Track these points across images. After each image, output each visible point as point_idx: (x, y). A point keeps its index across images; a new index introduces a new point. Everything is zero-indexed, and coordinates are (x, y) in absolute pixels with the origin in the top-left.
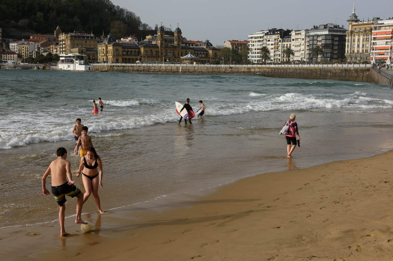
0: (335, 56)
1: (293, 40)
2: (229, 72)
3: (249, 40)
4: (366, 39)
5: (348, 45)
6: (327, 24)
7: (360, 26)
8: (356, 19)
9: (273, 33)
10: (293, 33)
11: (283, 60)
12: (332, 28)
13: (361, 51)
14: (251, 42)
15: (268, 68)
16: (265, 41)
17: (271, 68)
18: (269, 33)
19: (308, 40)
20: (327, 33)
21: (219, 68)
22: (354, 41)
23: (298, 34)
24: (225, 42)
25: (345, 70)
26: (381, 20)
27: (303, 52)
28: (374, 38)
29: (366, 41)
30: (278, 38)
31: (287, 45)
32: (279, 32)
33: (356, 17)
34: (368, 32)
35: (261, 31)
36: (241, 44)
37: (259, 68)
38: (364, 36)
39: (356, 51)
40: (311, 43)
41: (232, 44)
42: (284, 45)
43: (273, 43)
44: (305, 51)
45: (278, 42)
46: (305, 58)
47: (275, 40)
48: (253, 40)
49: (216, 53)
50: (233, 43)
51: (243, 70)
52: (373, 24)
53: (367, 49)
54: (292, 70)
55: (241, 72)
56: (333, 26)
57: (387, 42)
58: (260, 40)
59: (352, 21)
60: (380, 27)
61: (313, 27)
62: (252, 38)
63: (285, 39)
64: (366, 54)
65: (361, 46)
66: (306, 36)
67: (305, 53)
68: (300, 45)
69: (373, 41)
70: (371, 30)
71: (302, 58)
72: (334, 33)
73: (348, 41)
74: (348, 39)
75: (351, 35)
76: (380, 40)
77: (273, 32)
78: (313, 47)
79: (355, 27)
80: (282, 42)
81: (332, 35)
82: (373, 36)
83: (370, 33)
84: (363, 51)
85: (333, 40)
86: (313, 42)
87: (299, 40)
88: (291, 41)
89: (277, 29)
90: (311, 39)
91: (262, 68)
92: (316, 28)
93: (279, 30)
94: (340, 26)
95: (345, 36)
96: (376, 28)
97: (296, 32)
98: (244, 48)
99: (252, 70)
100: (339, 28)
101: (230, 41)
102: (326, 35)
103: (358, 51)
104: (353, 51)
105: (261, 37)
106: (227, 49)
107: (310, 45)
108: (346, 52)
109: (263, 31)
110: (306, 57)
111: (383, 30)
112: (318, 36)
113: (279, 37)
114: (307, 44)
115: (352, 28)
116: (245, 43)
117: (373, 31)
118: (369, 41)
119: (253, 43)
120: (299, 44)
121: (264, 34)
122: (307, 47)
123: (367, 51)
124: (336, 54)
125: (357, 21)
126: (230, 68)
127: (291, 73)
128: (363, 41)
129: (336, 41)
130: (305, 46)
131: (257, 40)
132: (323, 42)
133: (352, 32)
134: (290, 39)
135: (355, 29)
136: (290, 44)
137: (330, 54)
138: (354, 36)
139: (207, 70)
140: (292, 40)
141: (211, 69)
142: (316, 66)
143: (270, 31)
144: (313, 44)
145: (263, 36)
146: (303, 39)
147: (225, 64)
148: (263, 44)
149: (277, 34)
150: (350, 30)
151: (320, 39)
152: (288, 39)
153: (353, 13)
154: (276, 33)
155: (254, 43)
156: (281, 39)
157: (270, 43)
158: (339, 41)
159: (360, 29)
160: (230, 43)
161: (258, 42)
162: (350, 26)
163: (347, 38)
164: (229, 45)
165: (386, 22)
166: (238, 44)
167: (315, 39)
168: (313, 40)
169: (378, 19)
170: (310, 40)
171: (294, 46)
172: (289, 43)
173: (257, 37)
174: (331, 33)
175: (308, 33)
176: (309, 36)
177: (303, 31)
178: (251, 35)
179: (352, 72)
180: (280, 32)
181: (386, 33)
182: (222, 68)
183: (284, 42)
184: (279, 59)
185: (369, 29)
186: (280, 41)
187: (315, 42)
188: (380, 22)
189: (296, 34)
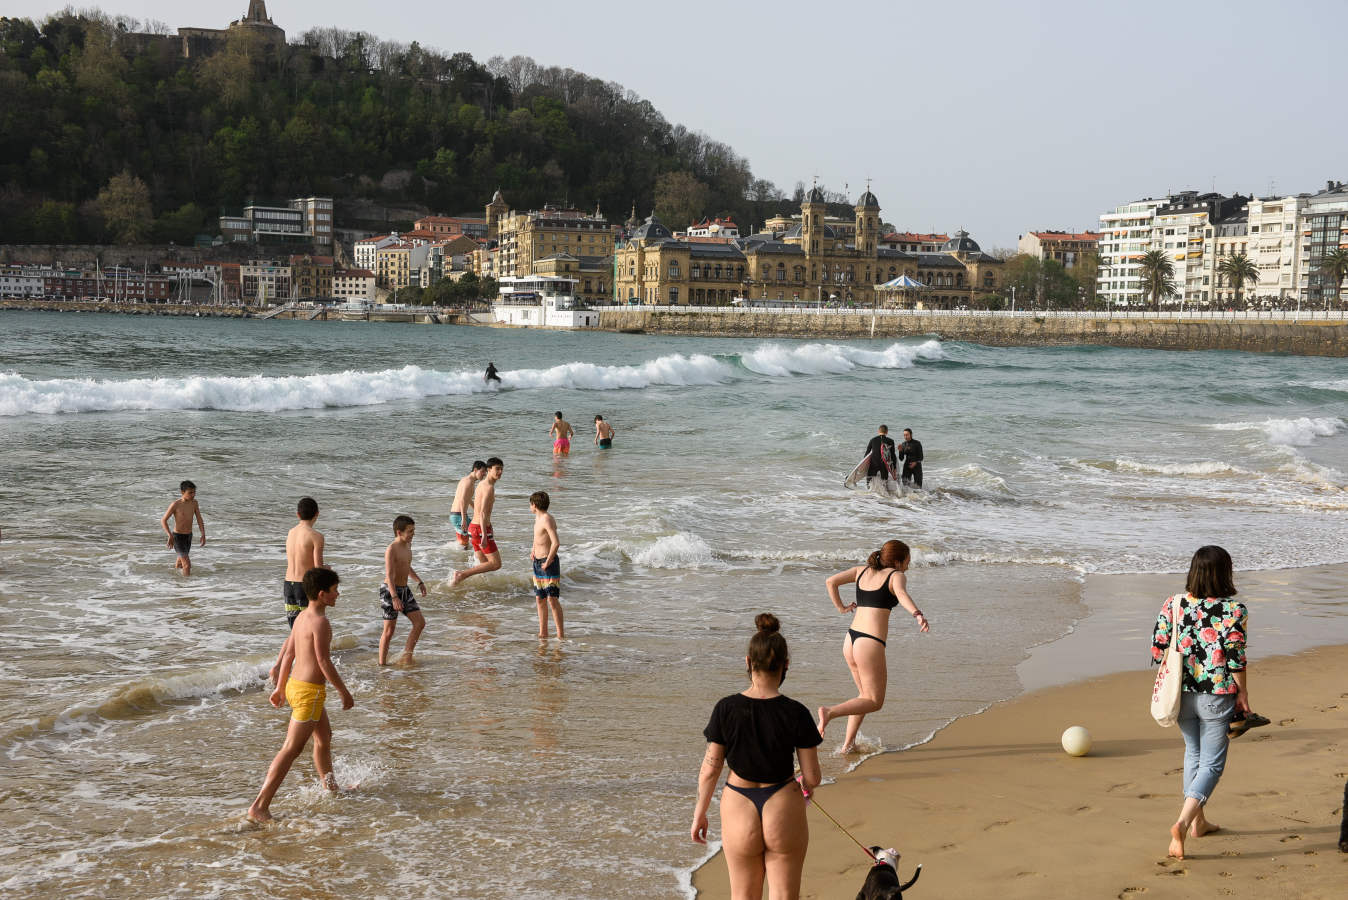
1: (1255, 229)
2: (1033, 336)
3: (1102, 230)
9: (1186, 206)
10: (1255, 208)
11: (1220, 295)
14: (1107, 237)
15: (1166, 323)
16: (1155, 235)
17: (1177, 323)
18: (1172, 208)
19: (1306, 227)
21: (1001, 320)
23: (1272, 209)
24: (1020, 237)
27: (1289, 270)
30: (1203, 225)
31: (1233, 245)
32: (1204, 205)
35: (1145, 200)
36: (1074, 244)
37: (1134, 323)
40: (1318, 238)
41: (1044, 244)
42: (1222, 245)
43: (1184, 239)
44: (1296, 267)
45: (1202, 238)
46: (1294, 289)
47: (1192, 229)
48: (1117, 228)
49: (990, 274)
50: (1048, 240)
51: (1079, 329)
54: (1246, 330)
55: (1072, 335)
58: (1138, 232)
61: (1325, 187)
62: (1112, 222)
63: (1224, 226)
66: (1300, 216)
67: (1295, 274)
68: (1279, 245)
71: (1283, 290)
77: (1185, 202)
78: (1324, 252)
80: (1217, 236)
86: (1325, 237)
87: (1276, 228)
88: (1246, 234)
89: (1198, 195)
90: (1318, 226)
91: (1146, 322)
92: (1336, 190)
93: (1206, 197)
97: (1266, 203)
98: (1085, 256)
99: (1112, 329)
101: (1037, 235)
105: (1142, 221)
106: (1028, 261)
107: (1314, 244)
109: (1150, 199)
110: (1299, 287)
112: (1343, 215)
113: (1207, 221)
114: (1304, 242)
116: (1091, 239)
119: (1115, 242)
120: (1276, 243)
121: (1155, 210)
122: (1302, 251)
126: (1037, 320)
127: (1246, 338)
130: (1297, 249)
131: (1129, 229)
134: (1242, 225)
136: (1244, 244)
139: (960, 328)
140: (1250, 230)
141: (974, 324)
143: (1174, 200)
144: (1324, 244)
145: (1152, 218)
146: (1289, 227)
147: (1016, 309)
148: (1150, 243)
149: (1200, 210)
152: (1236, 225)
154: (1196, 206)
155: (1120, 241)
156: (1213, 228)
157: (1175, 239)
160: (1038, 240)
161: (1132, 236)
164: (1034, 248)
166: (1065, 243)
167: (1333, 225)
168: (1325, 230)
170: (1314, 230)
171: (1256, 248)
172: (1239, 240)
173: (1131, 220)
175: (1308, 205)
176: (1310, 218)
177: (1291, 199)
178: (1109, 213)
180: (1210, 204)
182: (1009, 321)
183: (1224, 235)
184: (1206, 293)
186: (1209, 233)
187: (1332, 237)
189: (1266, 210)
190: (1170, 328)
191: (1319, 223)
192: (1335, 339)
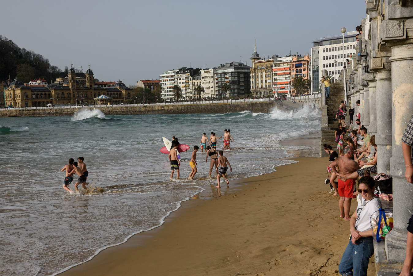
0: (242, 92)
1: (203, 78)
2: (144, 111)
3: (161, 79)
4: (268, 75)
5: (253, 81)
6: (233, 62)
7: (262, 64)
8: (258, 57)
9: (184, 71)
10: (202, 72)
11: (195, 97)
12: (237, 66)
13: (264, 86)
14: (162, 81)
15: (181, 105)
16: (176, 80)
17: (184, 106)
18: (180, 72)
19: (216, 77)
20: (233, 70)
21: (134, 107)
22: (258, 77)
23: (207, 72)
24: (137, 82)
25: (252, 104)
26: (279, 57)
27: (213, 89)
28: (275, 74)
29: (268, 77)
30: (189, 77)
31: (197, 82)
32: (189, 71)
33: (258, 55)
34: (269, 68)
35: (172, 70)
36: (153, 84)
37: (172, 106)
38: (266, 72)
39: (260, 86)
40: (219, 80)
41: (144, 84)
42: (194, 83)
43: (184, 81)
44: (214, 88)
45: (189, 81)
46: (214, 94)
47: (186, 78)
48: (165, 79)
49: (129, 93)
50: (145, 82)
51: (157, 109)
52: (273, 61)
53: (269, 84)
54: (203, 107)
55: (155, 110)
56: (237, 64)
57: (286, 77)
58: (171, 79)
59: (255, 59)
60: (280, 64)
61: (220, 65)
62: (163, 77)
63: (194, 77)
64: (269, 89)
65: (264, 81)
66: (214, 74)
67: (214, 90)
68: (209, 82)
69: (274, 77)
70: (272, 66)
71: (212, 95)
72: (240, 71)
73: (253, 78)
74: (252, 76)
75: (255, 72)
76: (280, 75)
77: (183, 70)
78: (221, 84)
79: (257, 64)
80: (193, 80)
81: (238, 72)
82: (274, 73)
83: (271, 69)
84: (266, 86)
85: (238, 77)
86: (221, 80)
87: (208, 77)
88: (200, 79)
89: (187, 68)
90: (219, 76)
91: (176, 106)
92: (223, 66)
93: (189, 69)
94: (245, 64)
95: (250, 73)
96: (275, 65)
97: (205, 70)
98: (157, 87)
99: (166, 108)
100: (244, 65)
101: (142, 81)
102: (232, 72)
103: (262, 86)
104: (258, 87)
105: (172, 76)
106: (140, 89)
107: (218, 82)
108: (252, 88)
109: (174, 70)
110: (216, 94)
111: (282, 66)
112: (225, 73)
113: (190, 76)
114: (216, 81)
115: (255, 65)
116: (158, 82)
117: (273, 68)
118: (270, 77)
119: (165, 82)
120: (208, 81)
121: (175, 73)
122: (216, 84)
123: (269, 86)
124: (242, 90)
125: (259, 59)
126: (145, 107)
127: (203, 109)
128: (266, 77)
129: (242, 77)
130: (214, 83)
131: (168, 79)
132: (230, 79)
133: (255, 69)
135: (258, 66)
136: (200, 82)
137: (237, 90)
138: (257, 73)
139: (122, 110)
141: (126, 109)
142: (226, 101)
143: (180, 70)
144: (221, 82)
145: (174, 75)
146: (212, 77)
147: (138, 103)
148: (175, 83)
149: (188, 72)
150: (253, 67)
151: (227, 76)
152: (198, 77)
153: (255, 51)
154: (186, 71)
155: (166, 82)
156: (191, 78)
157: (181, 81)
158: (244, 77)
159: (262, 66)
160: (142, 83)
161: (169, 81)
162: (253, 63)
163: (251, 75)
164: (141, 85)
165: (285, 59)
166: (150, 83)
167: (223, 76)
168: (221, 78)
169: (277, 56)
170: (218, 78)
171: (203, 83)
172: (199, 81)
173: (169, 76)
174: (237, 71)
175: (216, 71)
176: (217, 74)
177: (211, 69)
178: (162, 74)
179: (258, 106)
180: (190, 71)
181: (284, 69)
182: (136, 107)
183: (195, 80)
184: (191, 96)
185: (270, 66)
186: (190, 79)
187: (223, 79)
188: (279, 59)
189: (205, 72)
190: (183, 107)
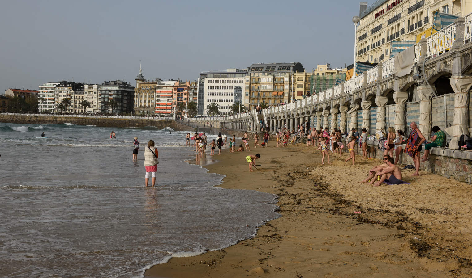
0: (125, 109)
1: (86, 93)
3: (39, 90)
4: (152, 96)
5: (136, 100)
6: (116, 81)
7: (146, 85)
8: (142, 79)
9: (65, 85)
10: (86, 87)
12: (121, 84)
13: (147, 105)
14: (41, 92)
15: (75, 118)
16: (56, 93)
18: (61, 85)
19: (100, 93)
20: (117, 88)
22: (141, 97)
23: (90, 88)
24: (6, 90)
25: (151, 121)
26: (162, 81)
27: (96, 104)
28: (158, 95)
29: (152, 97)
30: (71, 91)
31: (80, 97)
32: (71, 85)
33: (142, 77)
34: (153, 90)
35: (52, 82)
36: (24, 93)
38: (149, 93)
39: (143, 105)
40: (103, 96)
41: (14, 92)
42: (76, 97)
43: (65, 94)
44: (97, 104)
45: (70, 94)
46: (97, 110)
47: (67, 92)
48: (44, 90)
50: (15, 91)
52: (157, 83)
53: (152, 104)
54: (101, 121)
56: (122, 83)
57: (168, 99)
58: (51, 91)
59: (140, 80)
60: (163, 87)
61: (104, 83)
62: (42, 88)
63: (77, 91)
64: (152, 108)
65: (147, 101)
66: (98, 90)
67: (97, 106)
68: (93, 98)
69: (157, 98)
70: (156, 89)
71: (94, 110)
72: (124, 89)
73: (137, 97)
74: (137, 95)
75: (139, 92)
76: (163, 97)
77: (64, 84)
78: (105, 100)
79: (141, 85)
80: (75, 94)
81: (122, 91)
82: (157, 94)
83: (155, 91)
84: (149, 105)
85: (122, 94)
86: (105, 96)
87: (92, 93)
88: (83, 94)
89: (67, 82)
90: (103, 93)
92: (107, 84)
93: (69, 83)
94: (128, 83)
95: (134, 92)
96: (159, 88)
97: (89, 86)
98: (27, 97)
99: (58, 119)
100: (127, 84)
101: (12, 90)
102: (116, 90)
103: (145, 106)
104: (141, 106)
105: (52, 88)
106: (8, 98)
107: (102, 98)
108: (135, 106)
109: (54, 82)
110: (98, 109)
111: (165, 89)
112: (109, 91)
113: (72, 90)
114: (99, 97)
115: (139, 86)
116: (28, 92)
117: (157, 90)
118: (154, 98)
119: (43, 94)
120: (92, 97)
121: (56, 85)
122: (99, 99)
123: (152, 106)
124: (125, 107)
125: (143, 80)
126: (36, 117)
128: (149, 97)
129: (125, 96)
130: (97, 99)
131: (48, 90)
132: (115, 96)
133: (139, 89)
134: (82, 91)
135: (142, 87)
136: (83, 97)
137: (120, 107)
138: (142, 93)
139: (11, 118)
140: (84, 93)
141: (15, 117)
142: (106, 117)
143: (61, 83)
144: (105, 98)
145: (55, 88)
146: (95, 93)
147: (30, 113)
148: (55, 95)
149: (69, 86)
150: (138, 87)
151: (111, 93)
152: (80, 91)
153: (140, 73)
154: (68, 85)
155: (45, 94)
156: (74, 92)
157: (62, 94)
158: (128, 96)
159: (146, 87)
160: (12, 91)
161: (49, 93)
162: (138, 84)
163: (135, 94)
164: (11, 93)
165: (167, 83)
166: (21, 93)
167: (107, 93)
168: (105, 94)
169: (160, 79)
170: (102, 94)
171: (86, 98)
172: (81, 96)
173: (49, 88)
174: (121, 89)
175: (100, 87)
176: (101, 90)
177: (95, 85)
178: (41, 85)
179: (157, 123)
180: (72, 85)
181: (167, 92)
182: (27, 116)
183: (77, 94)
185: (153, 88)
186: (73, 93)
187: (107, 96)
188: (162, 83)
189: (88, 88)
190: (77, 119)
191: (103, 92)
192: (125, 123)
